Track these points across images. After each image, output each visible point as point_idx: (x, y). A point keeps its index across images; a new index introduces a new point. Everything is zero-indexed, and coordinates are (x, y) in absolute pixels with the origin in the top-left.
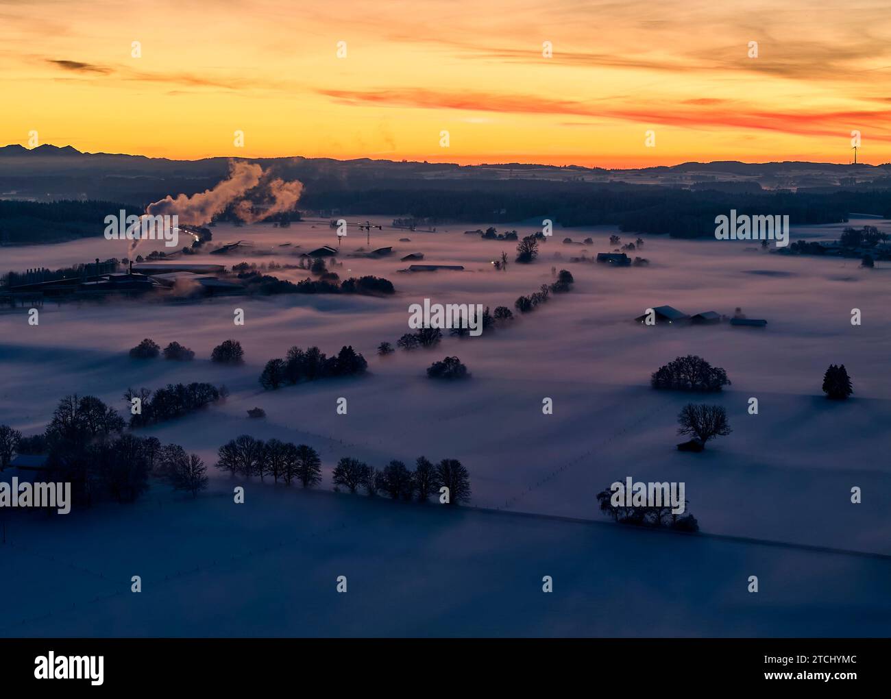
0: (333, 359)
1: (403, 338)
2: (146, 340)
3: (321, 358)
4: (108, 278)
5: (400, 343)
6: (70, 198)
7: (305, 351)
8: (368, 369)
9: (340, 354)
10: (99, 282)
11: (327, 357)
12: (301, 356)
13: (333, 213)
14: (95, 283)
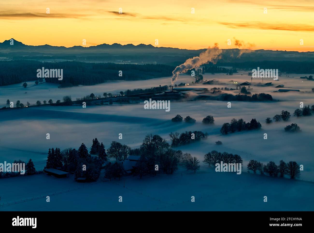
0: (248, 123)
1: (275, 116)
2: (178, 115)
3: (244, 123)
4: (164, 92)
5: (274, 118)
6: (150, 63)
7: (238, 120)
8: (262, 128)
9: (251, 122)
10: (161, 94)
11: (246, 123)
12: (236, 122)
13: (249, 70)
14: (159, 94)
